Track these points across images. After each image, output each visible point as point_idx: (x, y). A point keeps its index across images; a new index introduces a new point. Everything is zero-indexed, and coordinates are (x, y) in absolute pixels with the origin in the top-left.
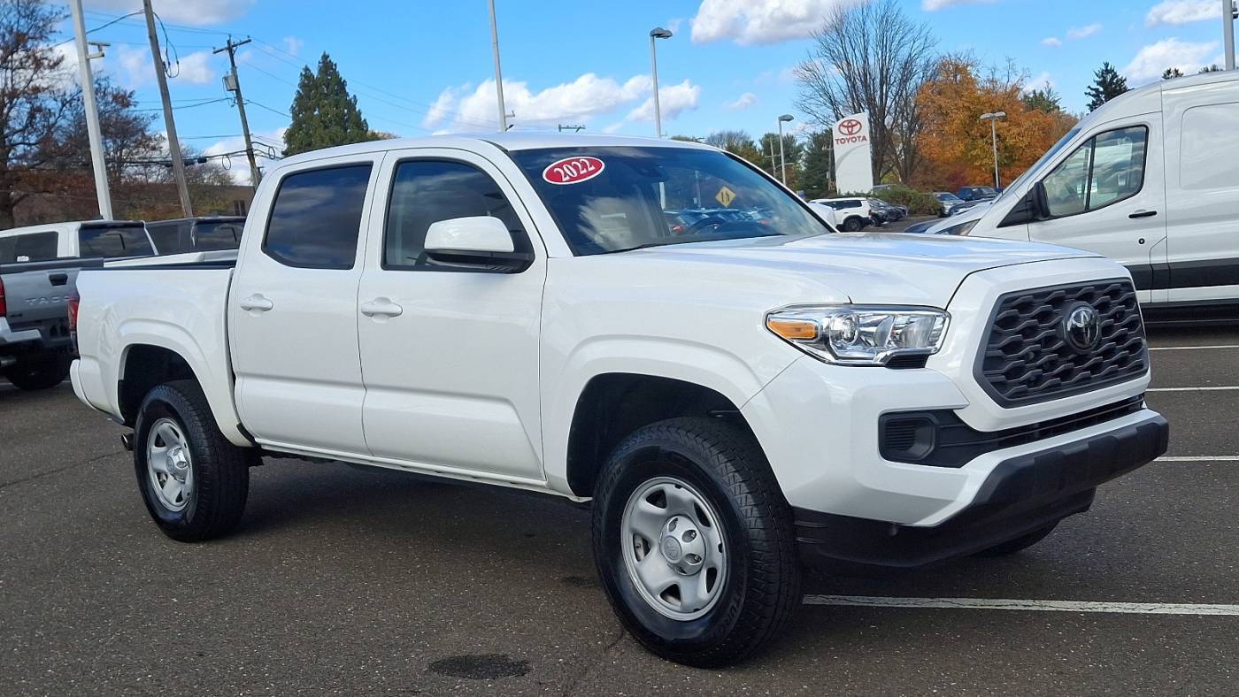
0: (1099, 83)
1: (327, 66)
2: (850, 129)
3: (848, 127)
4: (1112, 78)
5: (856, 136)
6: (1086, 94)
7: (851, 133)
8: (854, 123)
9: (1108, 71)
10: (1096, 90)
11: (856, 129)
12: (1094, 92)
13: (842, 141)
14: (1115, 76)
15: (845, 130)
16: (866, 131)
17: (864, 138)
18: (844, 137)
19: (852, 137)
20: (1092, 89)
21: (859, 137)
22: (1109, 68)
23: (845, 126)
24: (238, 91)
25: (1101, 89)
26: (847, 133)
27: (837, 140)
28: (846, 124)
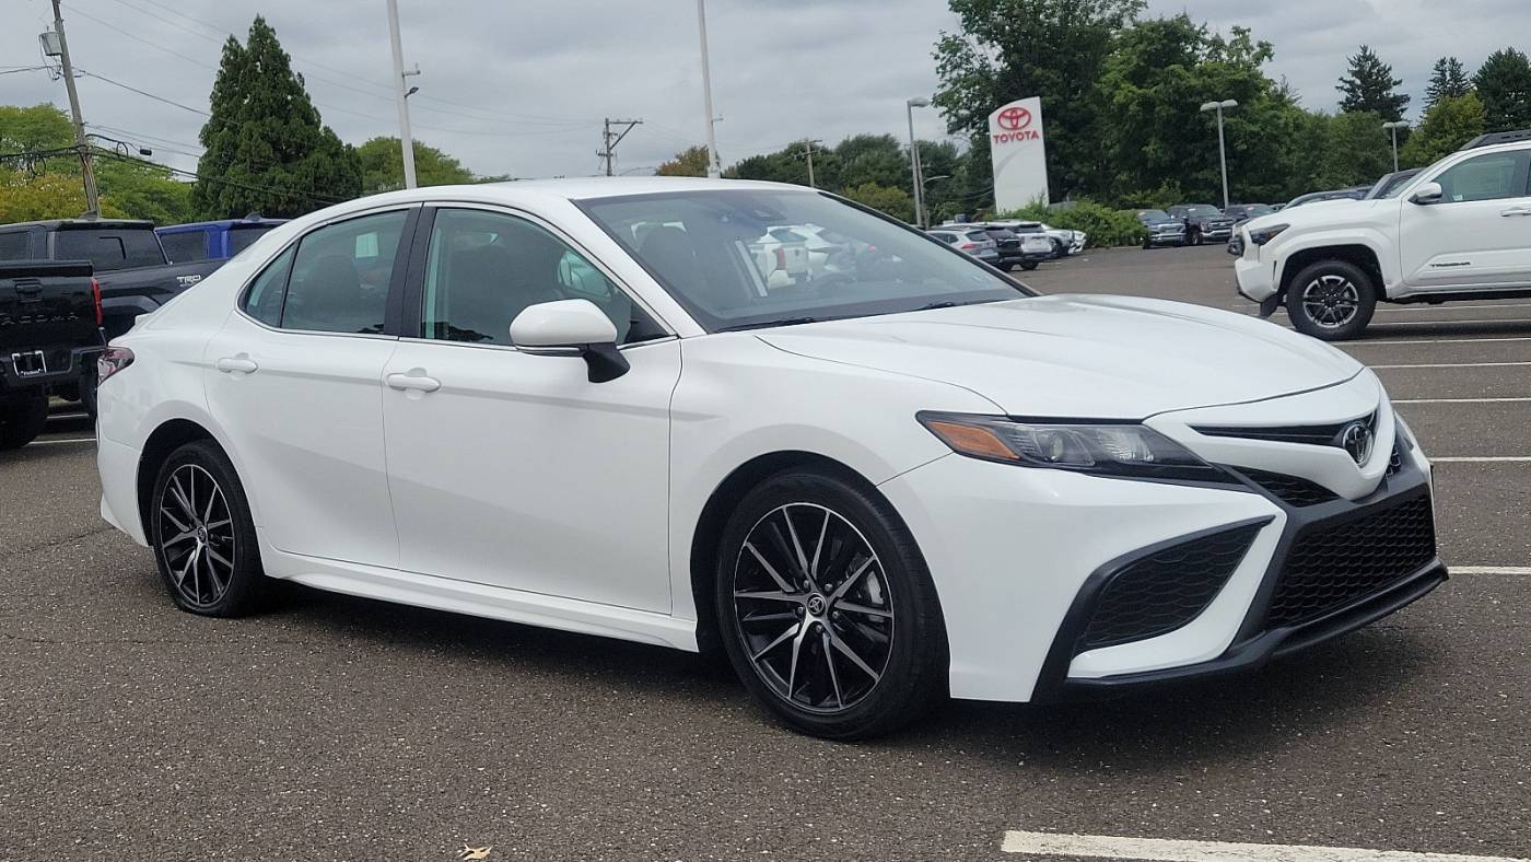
0: (1355, 74)
1: (262, 33)
2: (1015, 122)
3: (1011, 118)
4: (1373, 66)
5: (1023, 131)
6: (1338, 88)
7: (1015, 127)
8: (1019, 113)
9: (1367, 58)
10: (1351, 83)
11: (1022, 122)
12: (1348, 86)
13: (1002, 139)
14: (1375, 64)
15: (1007, 124)
16: (1037, 124)
17: (1035, 135)
18: (1006, 133)
19: (1017, 133)
20: (1345, 82)
21: (1028, 133)
22: (1368, 53)
23: (1007, 117)
24: (64, 56)
25: (1358, 82)
26: (1010, 126)
27: (996, 137)
28: (1008, 114)
